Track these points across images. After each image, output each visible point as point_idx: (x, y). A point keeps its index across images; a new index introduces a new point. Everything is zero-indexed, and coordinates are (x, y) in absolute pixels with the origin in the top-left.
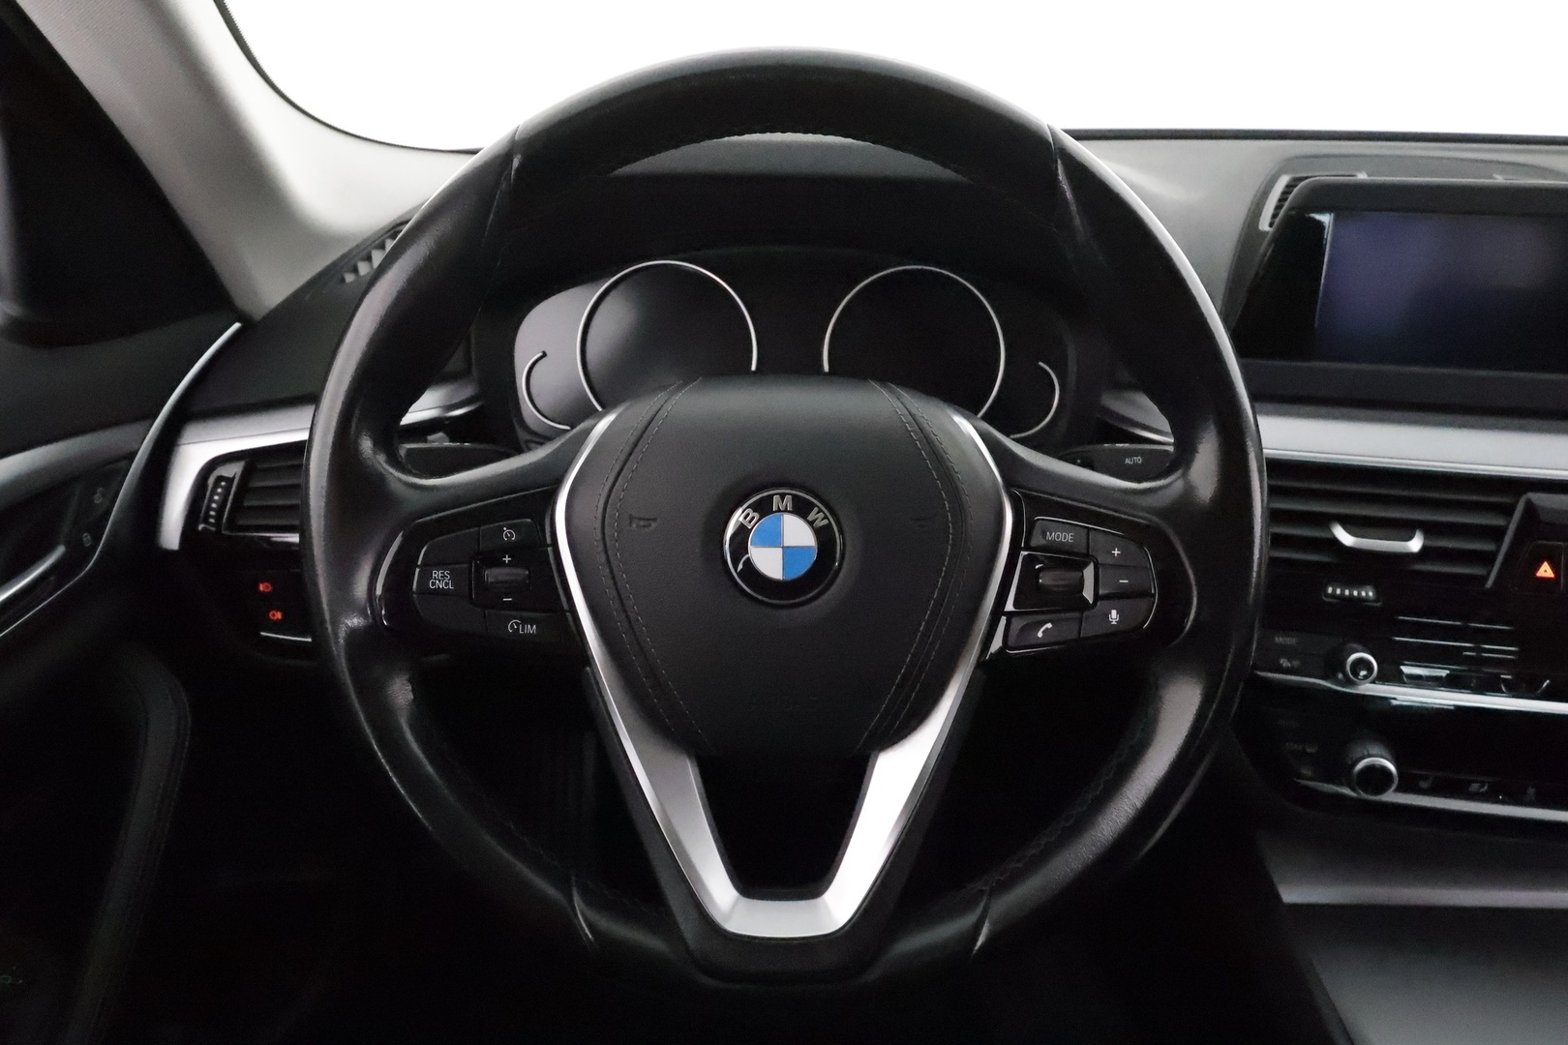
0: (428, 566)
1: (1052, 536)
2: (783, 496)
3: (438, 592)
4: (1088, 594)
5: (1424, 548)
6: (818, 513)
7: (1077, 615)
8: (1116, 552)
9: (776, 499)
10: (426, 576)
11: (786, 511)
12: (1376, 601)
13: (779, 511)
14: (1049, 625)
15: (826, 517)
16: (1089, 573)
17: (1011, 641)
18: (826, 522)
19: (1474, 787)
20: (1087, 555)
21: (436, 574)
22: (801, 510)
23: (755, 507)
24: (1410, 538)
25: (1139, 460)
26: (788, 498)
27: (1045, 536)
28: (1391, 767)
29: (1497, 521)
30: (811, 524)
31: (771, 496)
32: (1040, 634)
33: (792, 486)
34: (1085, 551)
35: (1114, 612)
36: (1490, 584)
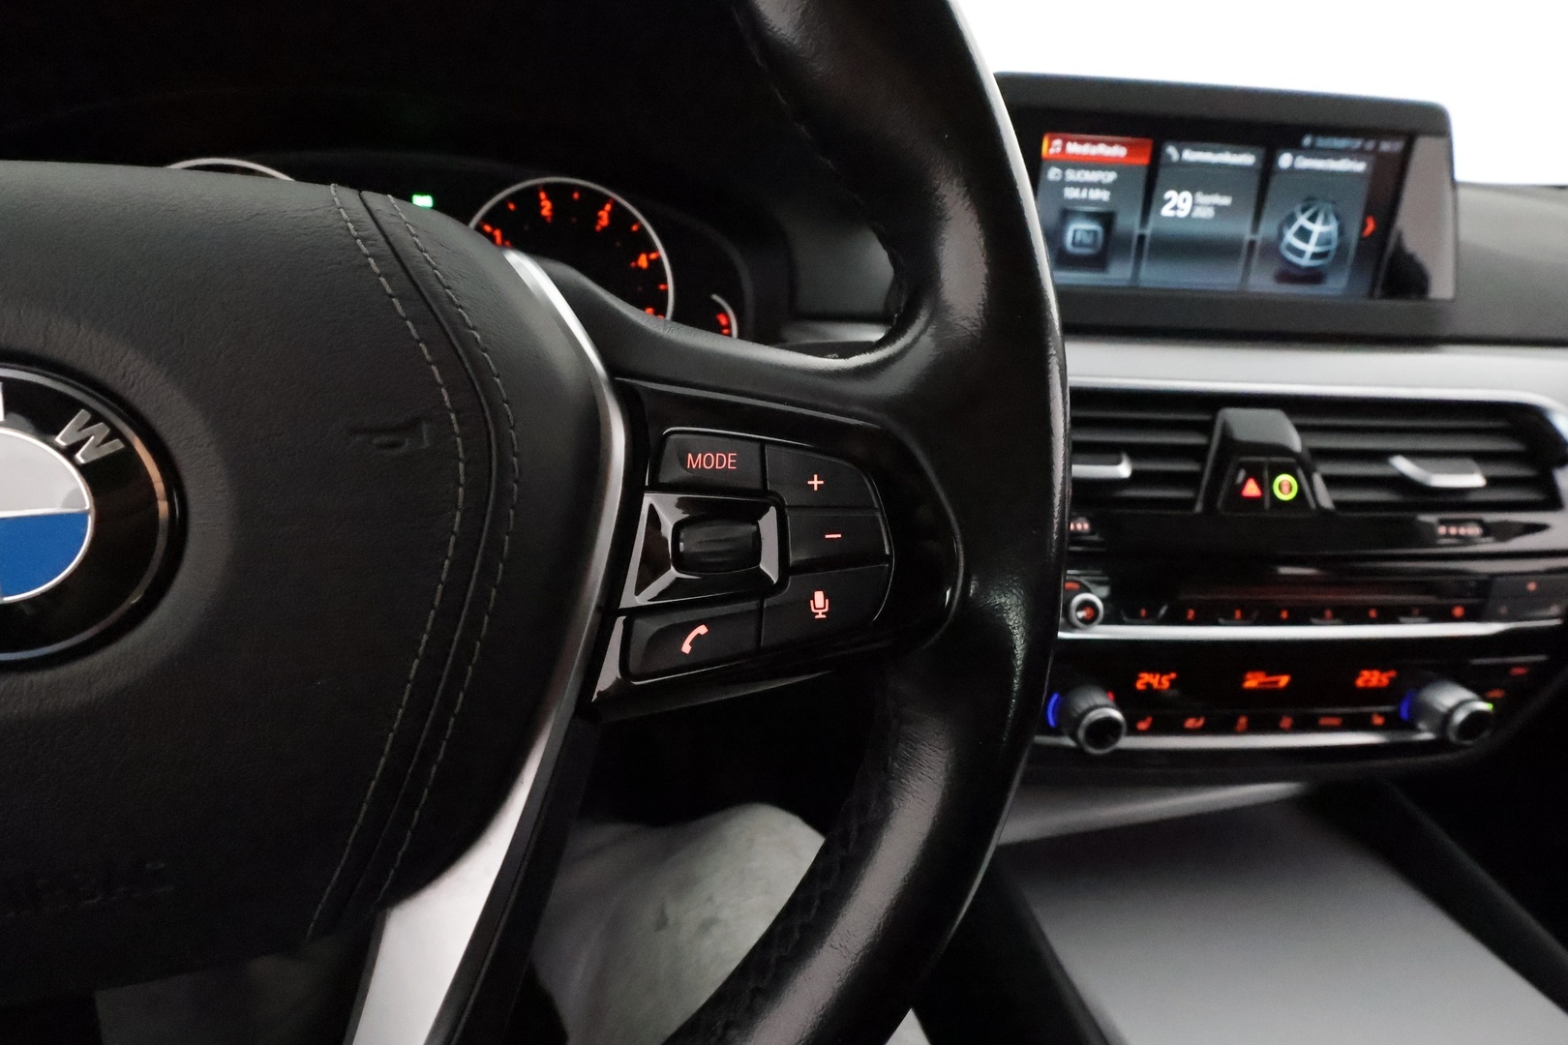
1: (697, 461)
4: (769, 566)
5: (1135, 473)
6: (89, 424)
7: (752, 605)
8: (816, 482)
12: (1092, 533)
14: (702, 630)
15: (115, 433)
16: (768, 524)
17: (634, 665)
18: (118, 444)
19: (1192, 723)
20: (763, 492)
24: (1118, 462)
27: (683, 461)
28: (1117, 714)
29: (1195, 439)
32: (686, 648)
34: (756, 485)
35: (819, 596)
36: (1199, 508)
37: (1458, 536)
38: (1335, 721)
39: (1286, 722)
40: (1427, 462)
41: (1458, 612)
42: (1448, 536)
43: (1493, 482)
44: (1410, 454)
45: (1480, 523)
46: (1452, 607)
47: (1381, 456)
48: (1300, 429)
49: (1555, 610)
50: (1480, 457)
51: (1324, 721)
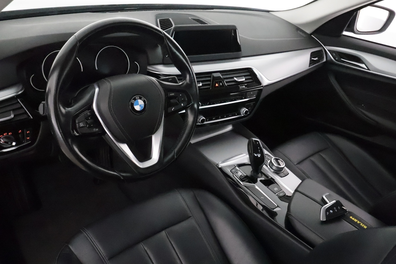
0: (79, 123)
2: (137, 97)
3: (82, 127)
4: (178, 102)
5: (202, 85)
6: (143, 98)
8: (181, 95)
9: (136, 97)
10: (79, 125)
11: (138, 99)
13: (137, 99)
14: (174, 108)
19: (213, 119)
21: (80, 124)
22: (140, 98)
23: (133, 99)
24: (200, 84)
25: (171, 79)
26: (138, 97)
27: (170, 95)
28: (204, 118)
29: (209, 79)
30: (142, 100)
31: (135, 97)
32: (173, 110)
33: (138, 95)
35: (182, 104)
36: (211, 89)
37: (242, 88)
38: (231, 115)
39: (225, 116)
40: (238, 78)
41: (243, 98)
42: (241, 88)
43: (246, 79)
44: (235, 77)
45: (245, 85)
46: (243, 97)
47: (233, 78)
48: (222, 75)
49: (255, 96)
50: (245, 76)
51: (230, 115)
